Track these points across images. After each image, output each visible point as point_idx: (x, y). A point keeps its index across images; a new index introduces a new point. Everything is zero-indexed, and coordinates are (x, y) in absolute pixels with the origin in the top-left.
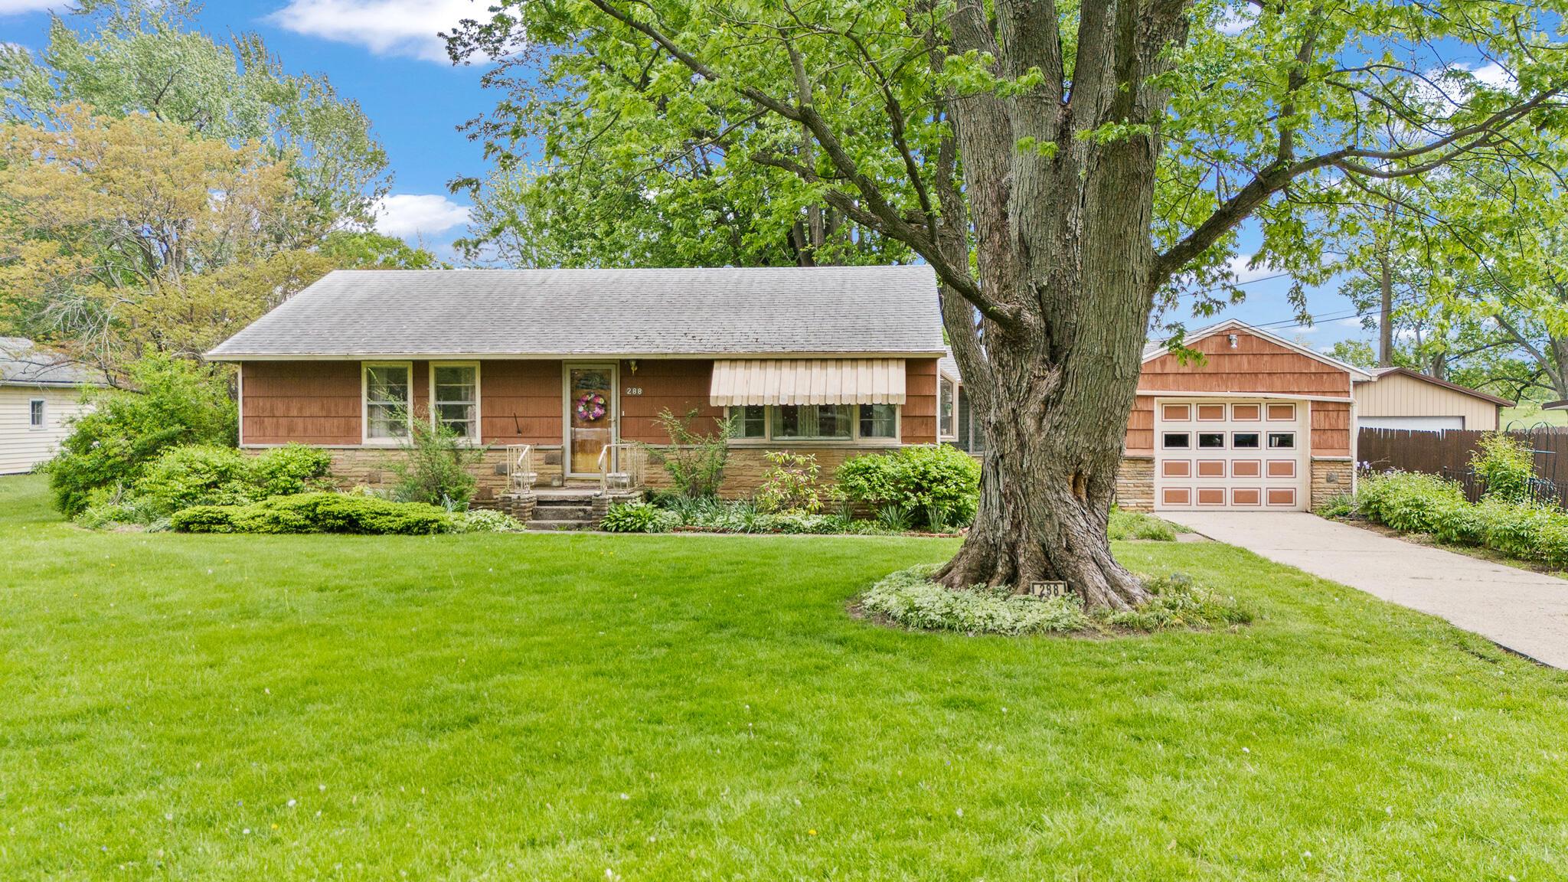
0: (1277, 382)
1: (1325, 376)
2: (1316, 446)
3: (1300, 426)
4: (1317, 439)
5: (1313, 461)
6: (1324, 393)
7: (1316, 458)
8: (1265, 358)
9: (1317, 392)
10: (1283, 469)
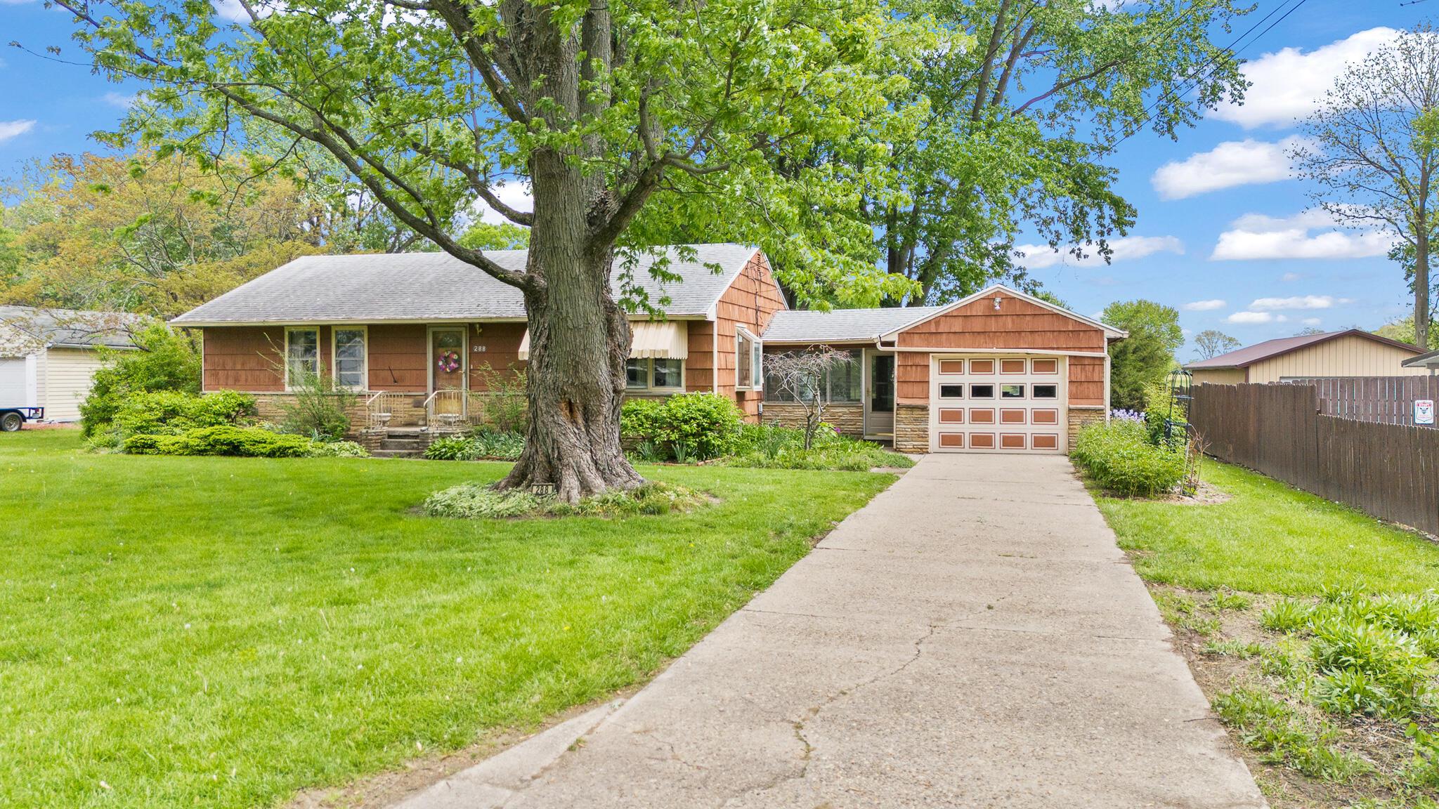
0: (1038, 338)
1: (1082, 334)
2: (1073, 396)
3: (1059, 378)
4: (1074, 389)
5: (1070, 410)
6: (1080, 349)
7: (1072, 406)
8: (1028, 318)
9: (1074, 348)
10: (1044, 417)
